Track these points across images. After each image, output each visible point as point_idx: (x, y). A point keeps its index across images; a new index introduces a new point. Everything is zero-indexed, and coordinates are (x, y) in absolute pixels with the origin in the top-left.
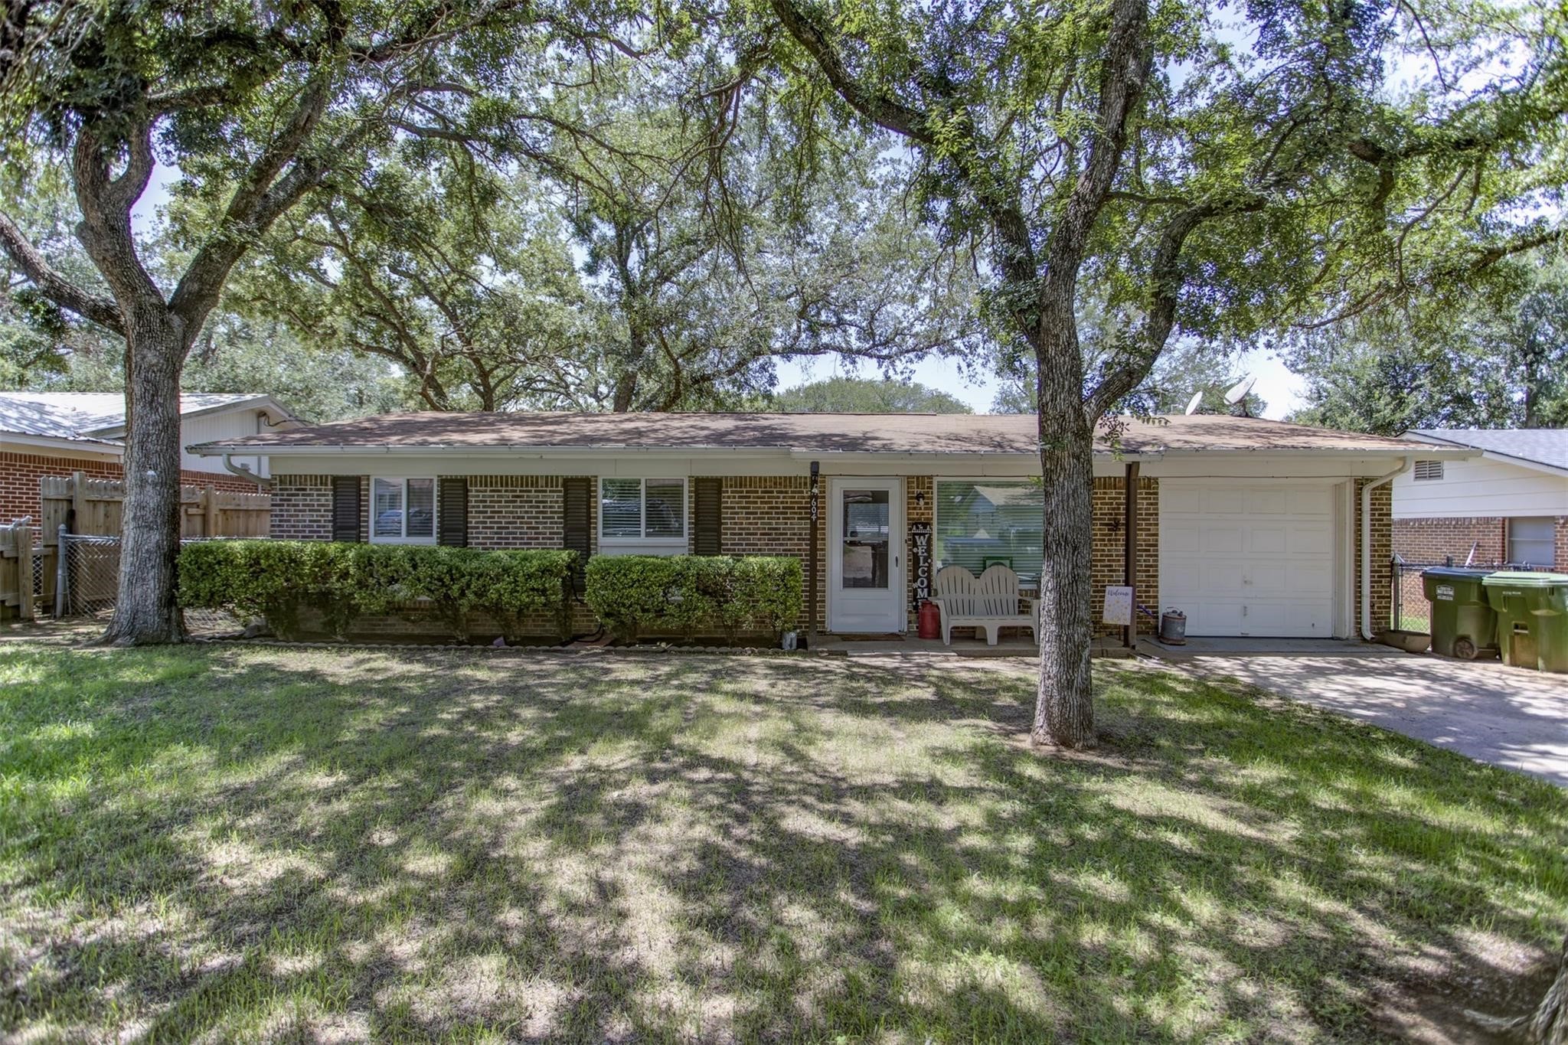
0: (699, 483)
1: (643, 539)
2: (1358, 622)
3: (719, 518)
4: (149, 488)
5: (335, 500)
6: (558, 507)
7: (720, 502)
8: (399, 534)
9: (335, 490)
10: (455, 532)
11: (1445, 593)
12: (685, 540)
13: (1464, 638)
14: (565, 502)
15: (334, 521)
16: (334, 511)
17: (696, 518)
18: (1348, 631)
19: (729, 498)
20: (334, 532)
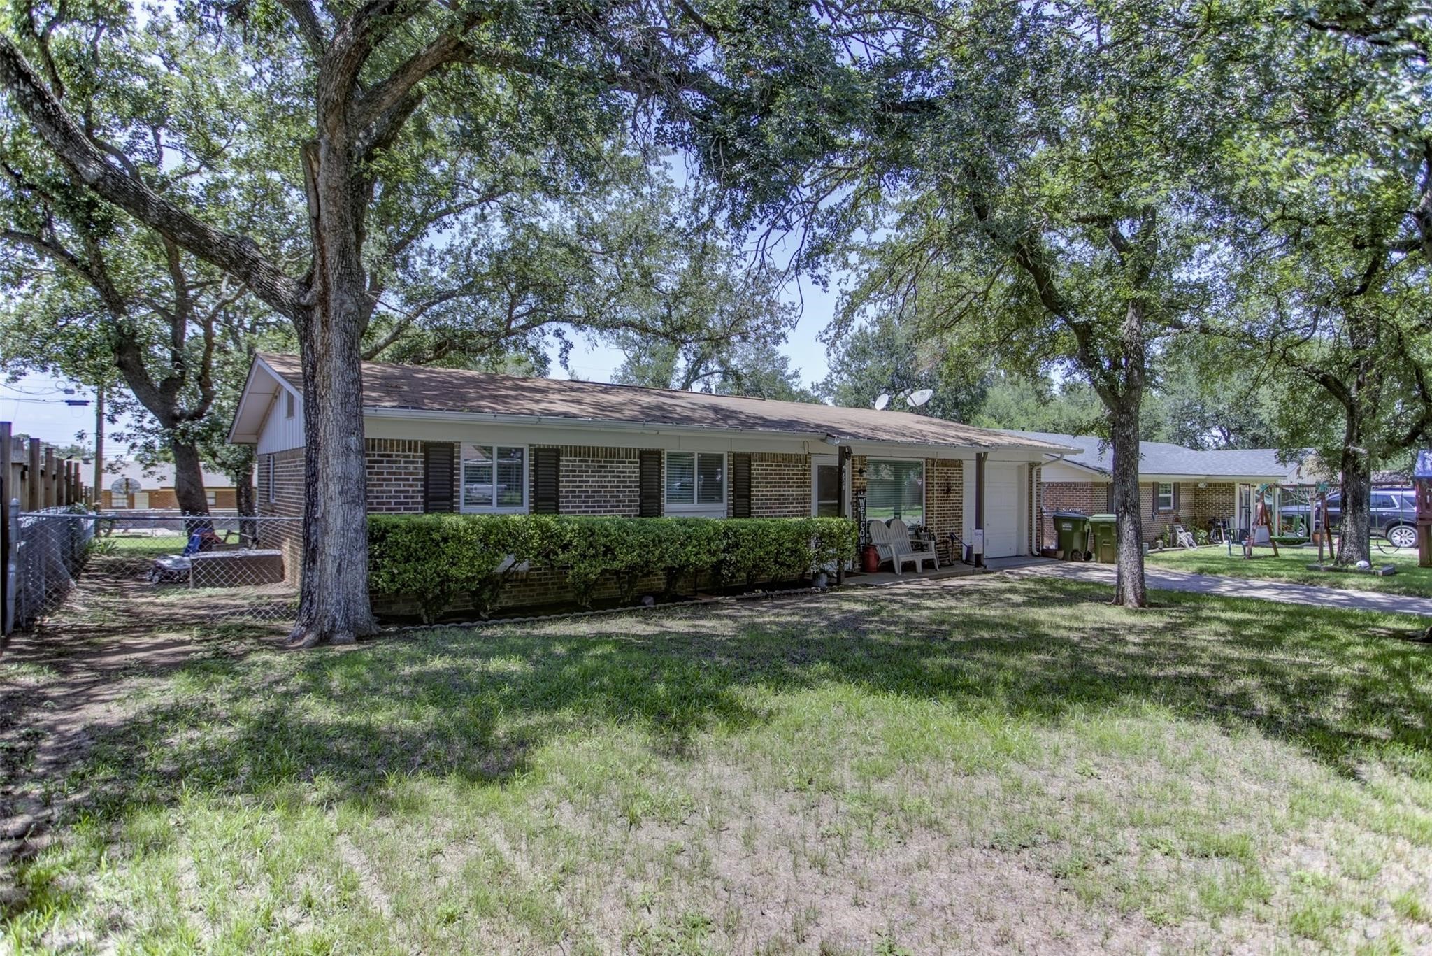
0: (736, 456)
1: (696, 505)
2: (1030, 546)
3: (750, 487)
4: (353, 456)
5: (426, 469)
6: (635, 477)
7: (750, 474)
8: (490, 504)
9: (426, 457)
10: (546, 500)
11: (1067, 527)
12: (724, 506)
13: (1076, 551)
14: (641, 472)
15: (426, 491)
16: (426, 479)
17: (734, 487)
18: (1025, 551)
19: (757, 470)
20: (426, 503)
